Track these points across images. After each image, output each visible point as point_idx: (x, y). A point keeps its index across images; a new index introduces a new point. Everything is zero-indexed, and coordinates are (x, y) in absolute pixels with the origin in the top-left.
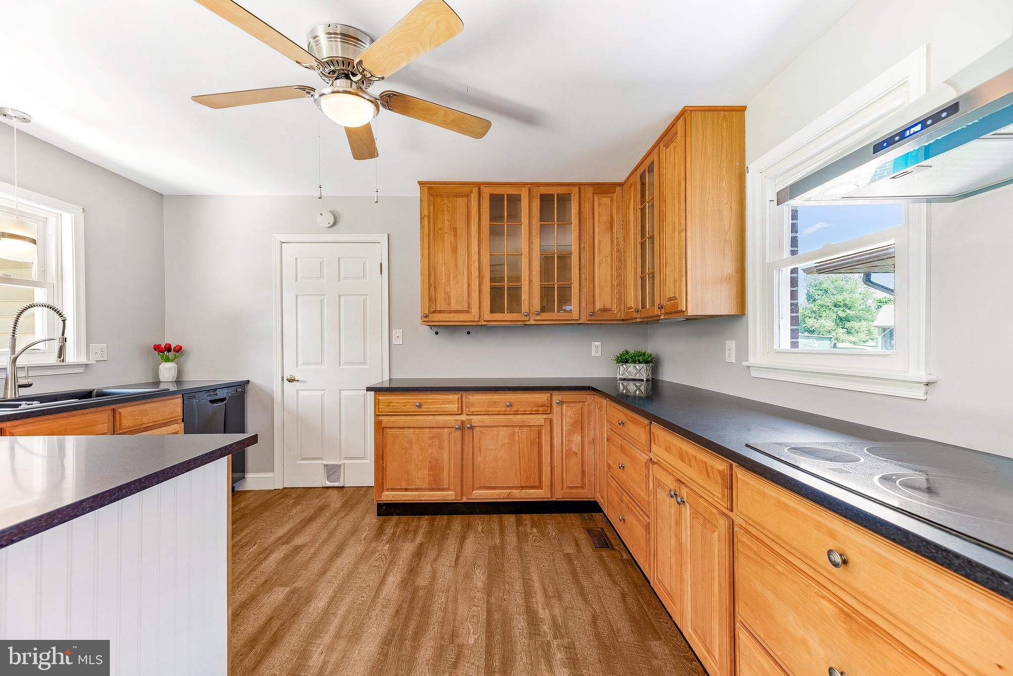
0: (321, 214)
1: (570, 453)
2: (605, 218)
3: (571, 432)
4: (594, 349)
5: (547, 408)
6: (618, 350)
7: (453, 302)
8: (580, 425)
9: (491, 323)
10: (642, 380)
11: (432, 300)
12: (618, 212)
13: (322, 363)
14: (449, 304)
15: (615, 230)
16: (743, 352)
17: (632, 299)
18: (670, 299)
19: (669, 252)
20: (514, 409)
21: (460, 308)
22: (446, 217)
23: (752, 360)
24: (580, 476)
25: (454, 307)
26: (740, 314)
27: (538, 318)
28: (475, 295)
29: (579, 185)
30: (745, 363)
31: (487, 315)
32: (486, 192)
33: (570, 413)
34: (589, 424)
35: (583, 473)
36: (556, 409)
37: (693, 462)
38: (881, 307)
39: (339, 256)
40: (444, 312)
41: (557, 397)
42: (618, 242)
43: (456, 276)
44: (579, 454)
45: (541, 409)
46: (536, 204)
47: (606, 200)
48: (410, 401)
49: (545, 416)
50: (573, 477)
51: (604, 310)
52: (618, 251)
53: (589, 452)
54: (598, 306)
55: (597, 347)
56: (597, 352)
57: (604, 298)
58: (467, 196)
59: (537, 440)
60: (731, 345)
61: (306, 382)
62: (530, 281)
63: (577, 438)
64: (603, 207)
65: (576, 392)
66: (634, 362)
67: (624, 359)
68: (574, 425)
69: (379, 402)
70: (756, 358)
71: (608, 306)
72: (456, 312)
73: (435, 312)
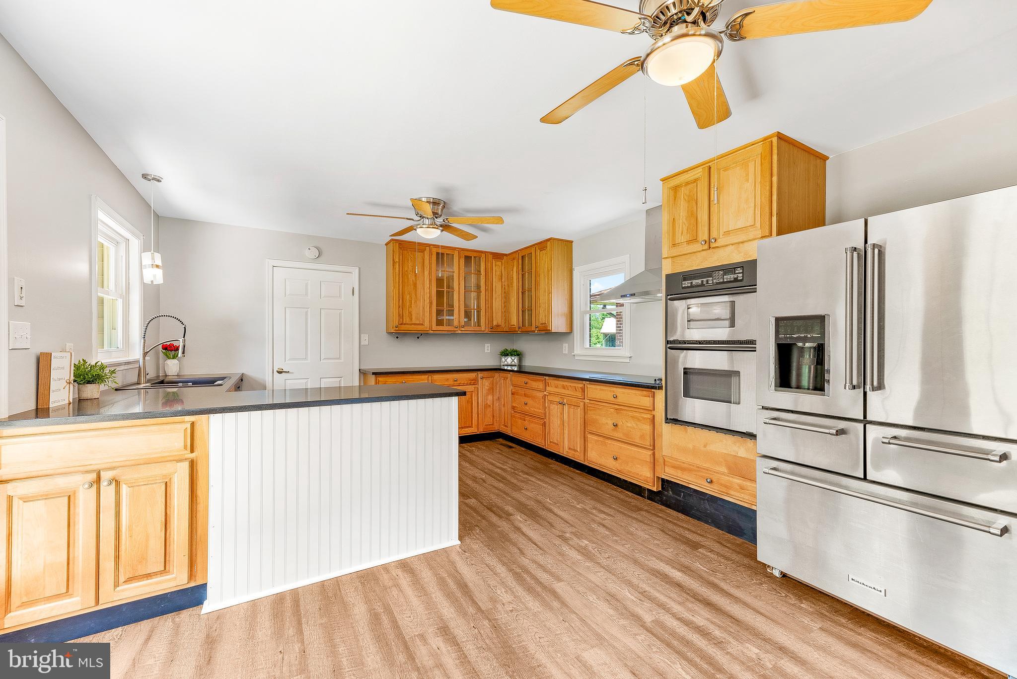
0: (309, 249)
1: (486, 406)
2: (498, 273)
3: (487, 395)
4: (486, 348)
5: (474, 382)
6: (502, 349)
7: (414, 317)
8: (492, 390)
9: (436, 332)
10: (516, 365)
11: (401, 316)
12: (504, 270)
13: (306, 359)
14: (411, 319)
15: (503, 281)
16: (572, 348)
17: (514, 321)
18: (542, 324)
19: (541, 301)
20: (458, 382)
21: (418, 322)
22: (410, 264)
23: (576, 352)
24: (492, 418)
25: (414, 321)
26: (570, 332)
27: (463, 329)
28: (427, 314)
29: (485, 252)
30: (573, 354)
31: (434, 327)
32: (434, 250)
33: (487, 384)
34: (496, 389)
35: (493, 417)
36: (480, 381)
37: (570, 388)
38: (604, 318)
39: (321, 280)
40: (408, 324)
41: (480, 375)
42: (504, 287)
43: (416, 302)
44: (491, 406)
45: (472, 382)
46: (462, 261)
47: (499, 263)
48: (399, 380)
49: (474, 386)
50: (488, 420)
51: (498, 326)
52: (505, 292)
53: (497, 404)
54: (495, 324)
55: (488, 347)
56: (488, 350)
57: (498, 320)
58: (423, 251)
59: (470, 400)
60: (566, 346)
61: (293, 373)
62: (459, 307)
63: (490, 397)
64: (497, 268)
65: (490, 372)
66: (512, 355)
67: (505, 354)
68: (489, 390)
69: (379, 382)
70: (577, 351)
71: (500, 323)
72: (415, 324)
73: (402, 324)
